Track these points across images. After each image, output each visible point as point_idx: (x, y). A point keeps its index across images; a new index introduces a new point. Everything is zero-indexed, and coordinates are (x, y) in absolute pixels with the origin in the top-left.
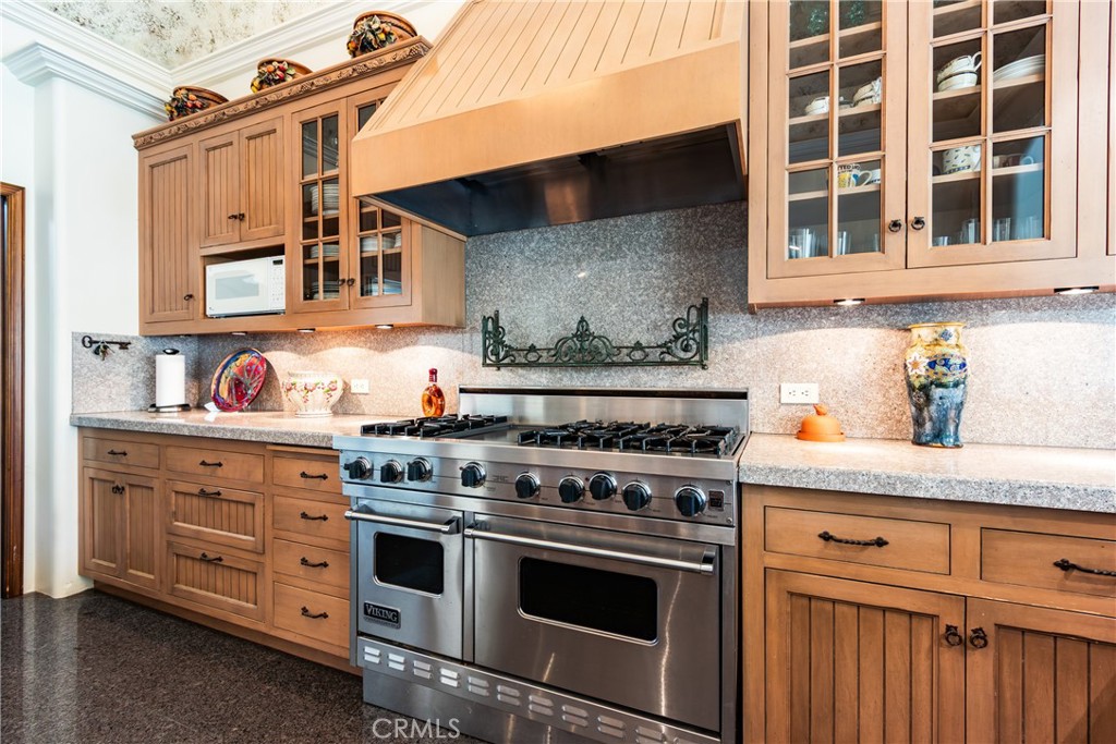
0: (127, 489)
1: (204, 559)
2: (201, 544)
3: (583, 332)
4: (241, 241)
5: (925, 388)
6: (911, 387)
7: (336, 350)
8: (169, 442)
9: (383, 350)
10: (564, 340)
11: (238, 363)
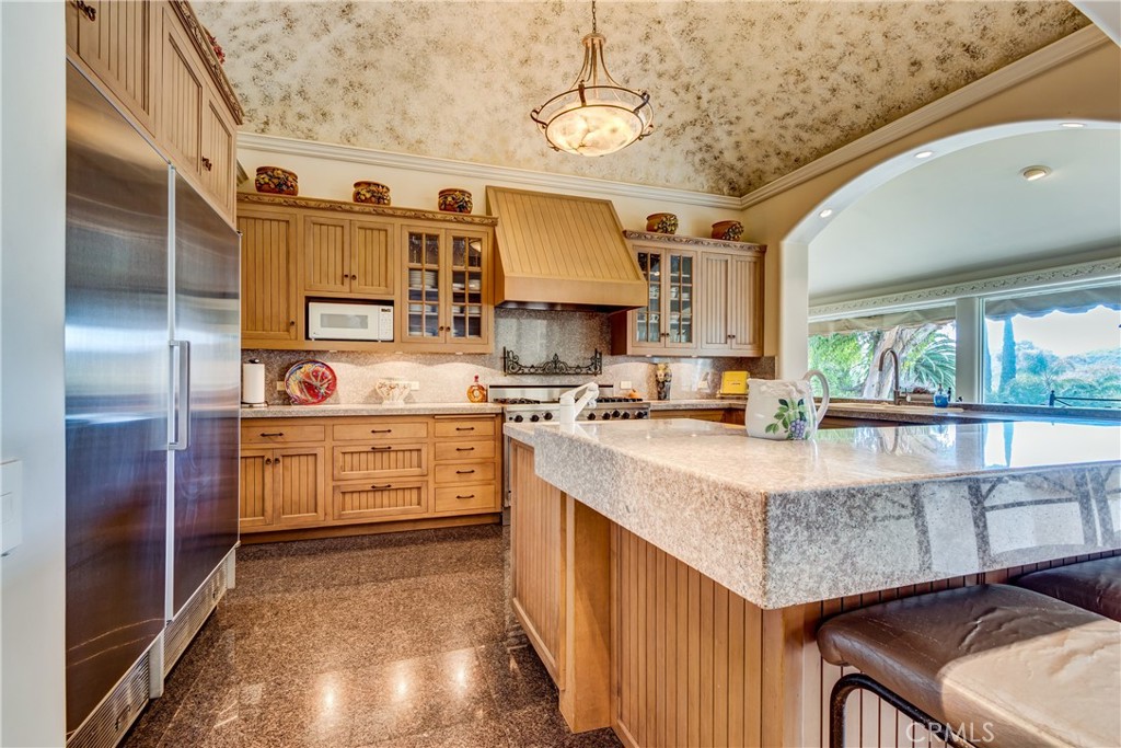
0: (281, 459)
1: (375, 489)
2: (372, 481)
3: (556, 361)
4: (351, 292)
5: (663, 383)
6: (658, 382)
7: (391, 363)
8: (336, 421)
9: (430, 364)
10: (548, 363)
11: (302, 370)
